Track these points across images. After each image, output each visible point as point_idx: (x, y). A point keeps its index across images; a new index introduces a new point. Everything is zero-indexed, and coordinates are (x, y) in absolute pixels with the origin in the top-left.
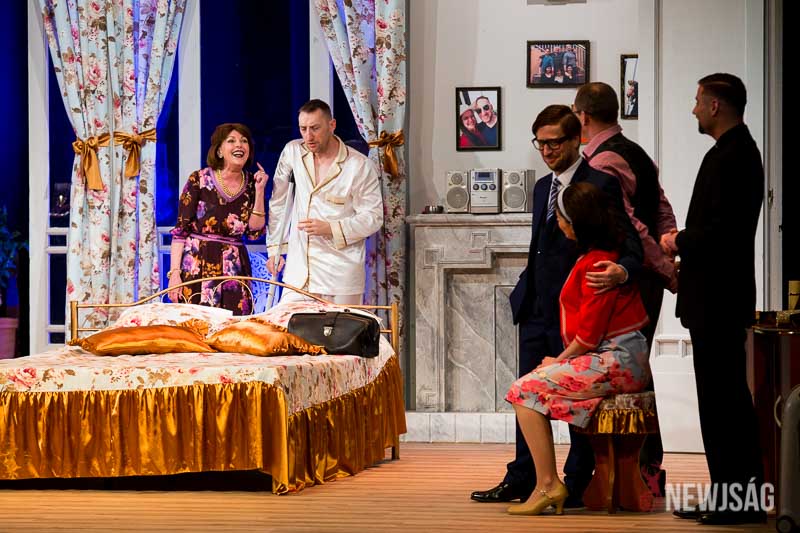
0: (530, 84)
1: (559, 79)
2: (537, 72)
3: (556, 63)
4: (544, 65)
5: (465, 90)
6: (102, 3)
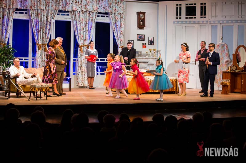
0: (137, 40)
1: (141, 40)
2: (138, 38)
3: (141, 37)
4: (139, 38)
5: (129, 40)
6: (83, 26)
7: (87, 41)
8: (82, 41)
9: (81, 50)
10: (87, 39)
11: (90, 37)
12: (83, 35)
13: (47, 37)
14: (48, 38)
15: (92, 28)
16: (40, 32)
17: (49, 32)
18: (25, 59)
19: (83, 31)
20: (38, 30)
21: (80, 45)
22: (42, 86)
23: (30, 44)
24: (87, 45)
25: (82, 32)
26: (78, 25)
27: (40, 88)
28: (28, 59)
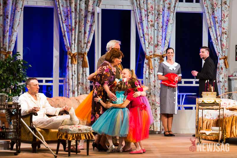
6: (153, 20)
7: (160, 47)
8: (152, 48)
9: (148, 64)
10: (160, 44)
11: (165, 39)
12: (153, 37)
13: (86, 39)
14: (88, 42)
15: (169, 24)
16: (74, 31)
17: (90, 31)
18: (47, 81)
19: (153, 28)
20: (70, 28)
21: (148, 54)
22: (80, 130)
23: (56, 53)
24: (160, 54)
25: (151, 32)
26: (144, 18)
27: (76, 134)
28: (52, 81)
